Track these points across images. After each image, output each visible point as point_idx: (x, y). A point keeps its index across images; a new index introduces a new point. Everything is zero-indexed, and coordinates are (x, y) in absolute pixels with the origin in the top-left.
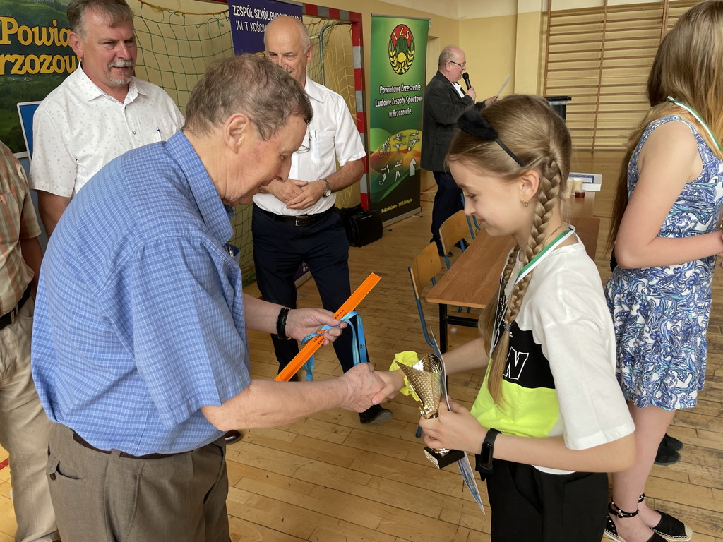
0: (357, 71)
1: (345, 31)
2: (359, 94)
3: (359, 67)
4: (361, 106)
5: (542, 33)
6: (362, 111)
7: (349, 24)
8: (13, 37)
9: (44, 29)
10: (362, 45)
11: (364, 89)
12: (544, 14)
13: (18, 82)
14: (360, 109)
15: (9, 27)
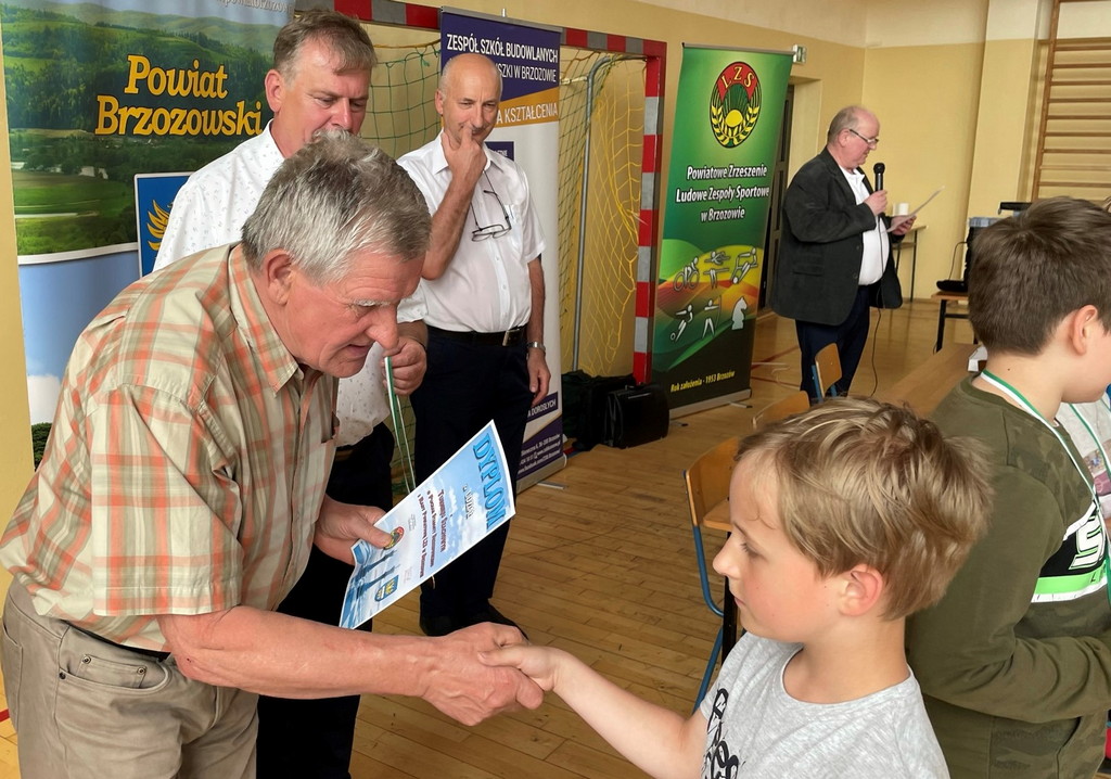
0: (648, 140)
1: (633, 71)
2: (649, 178)
3: (653, 132)
4: (650, 200)
5: (1035, 78)
6: (650, 208)
7: (643, 59)
8: (141, 84)
9: (182, 73)
10: (662, 95)
11: (658, 171)
12: (1040, 43)
13: (140, 145)
14: (648, 205)
15: (138, 68)
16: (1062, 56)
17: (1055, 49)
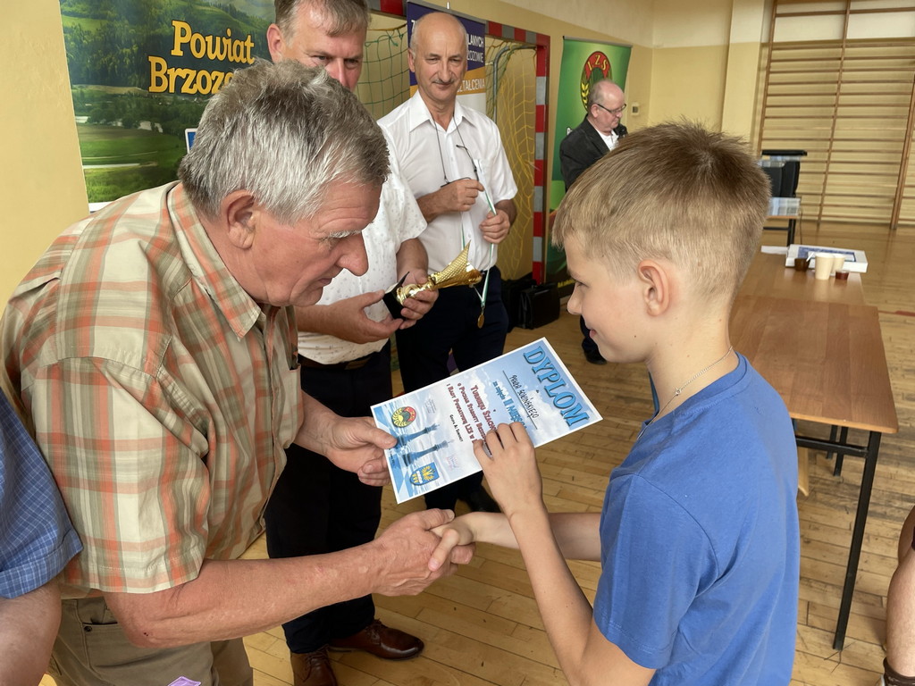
0: (539, 108)
1: (527, 58)
2: (540, 137)
3: (543, 102)
4: (542, 152)
5: (759, 69)
6: (542, 158)
7: (534, 48)
8: (185, 47)
9: (218, 39)
10: (548, 76)
11: (546, 131)
12: (763, 45)
13: (187, 102)
14: (540, 156)
15: (182, 34)
16: (777, 54)
17: (773, 49)
